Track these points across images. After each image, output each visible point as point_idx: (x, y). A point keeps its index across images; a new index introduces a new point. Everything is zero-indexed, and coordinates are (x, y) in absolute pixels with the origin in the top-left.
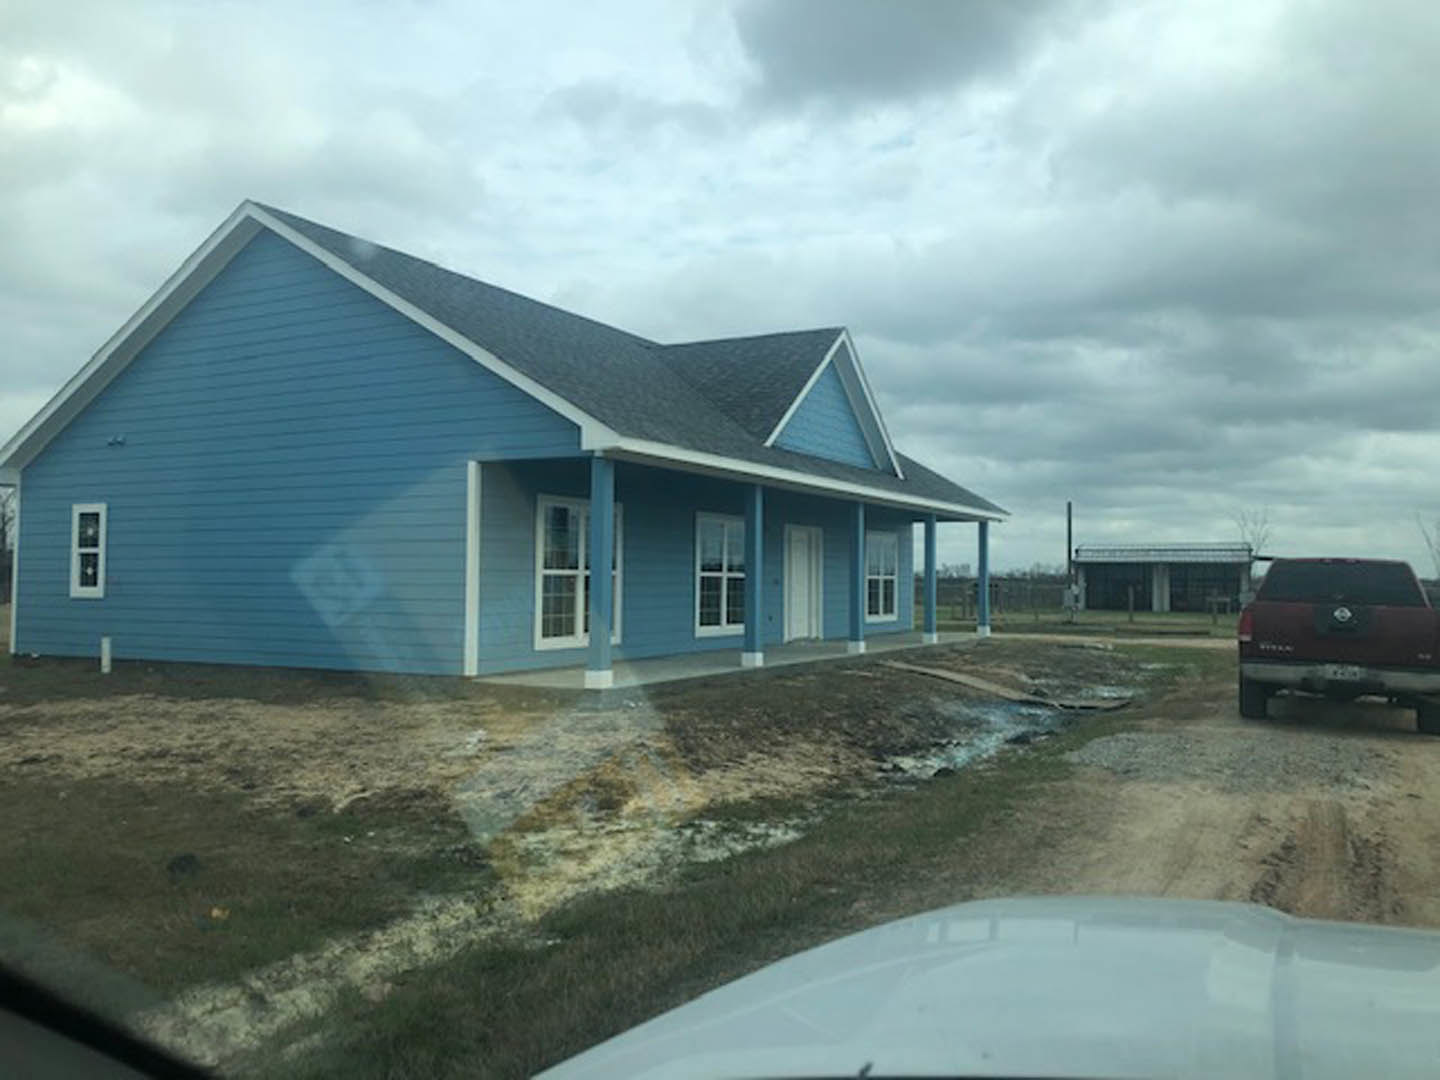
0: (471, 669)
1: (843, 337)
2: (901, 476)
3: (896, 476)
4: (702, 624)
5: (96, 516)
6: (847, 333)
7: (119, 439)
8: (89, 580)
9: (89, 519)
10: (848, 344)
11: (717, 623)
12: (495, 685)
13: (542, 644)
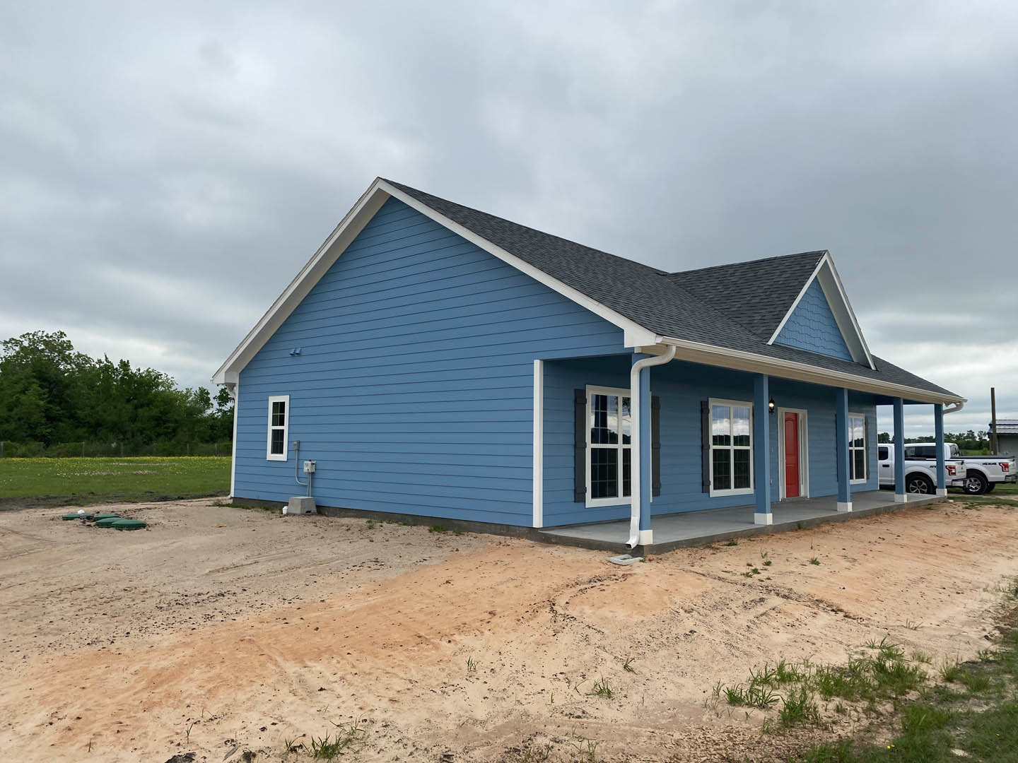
0: (537, 522)
1: (825, 257)
2: (873, 368)
3: (871, 368)
4: (715, 489)
5: (283, 404)
6: (829, 254)
7: (297, 352)
8: (277, 448)
9: (279, 407)
10: (829, 262)
11: (728, 487)
12: (556, 536)
13: (591, 502)
